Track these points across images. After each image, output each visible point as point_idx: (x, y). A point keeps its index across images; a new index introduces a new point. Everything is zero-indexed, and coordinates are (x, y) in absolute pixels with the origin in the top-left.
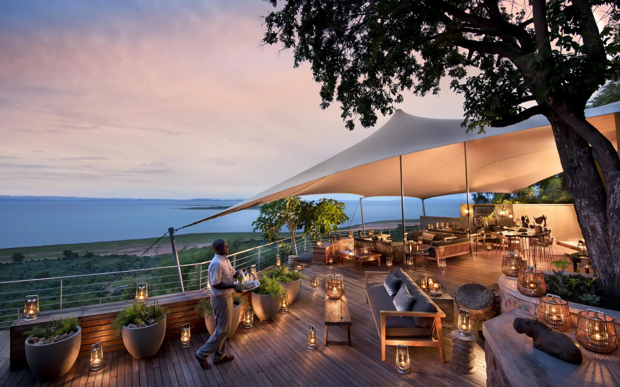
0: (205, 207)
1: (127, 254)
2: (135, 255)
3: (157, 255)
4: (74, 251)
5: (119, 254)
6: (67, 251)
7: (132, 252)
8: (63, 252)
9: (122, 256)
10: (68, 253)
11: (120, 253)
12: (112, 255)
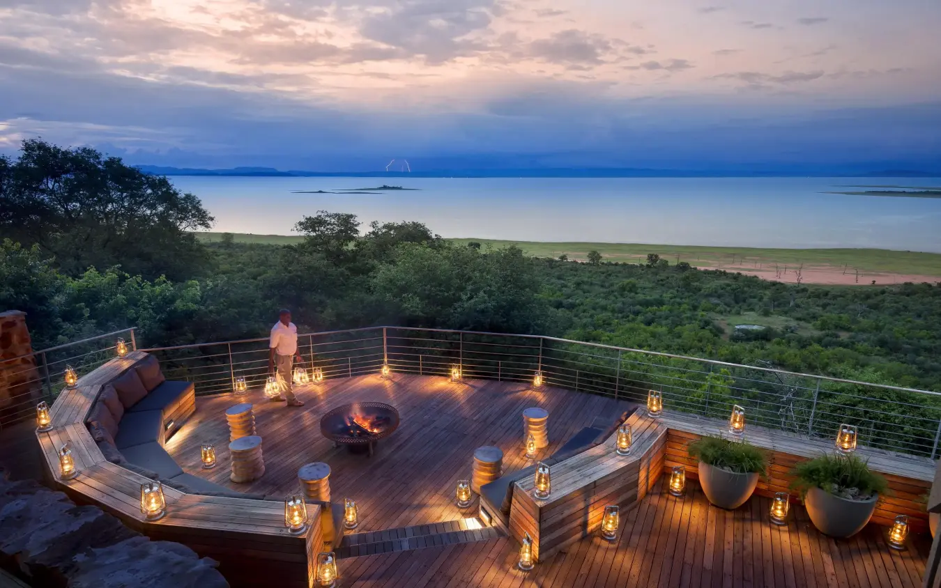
0: (907, 190)
1: (741, 272)
2: (756, 277)
3: (799, 283)
4: (661, 257)
5: (728, 271)
6: (652, 255)
7: (750, 270)
8: (647, 256)
9: (733, 274)
10: (654, 258)
11: (731, 269)
12: (717, 270)
